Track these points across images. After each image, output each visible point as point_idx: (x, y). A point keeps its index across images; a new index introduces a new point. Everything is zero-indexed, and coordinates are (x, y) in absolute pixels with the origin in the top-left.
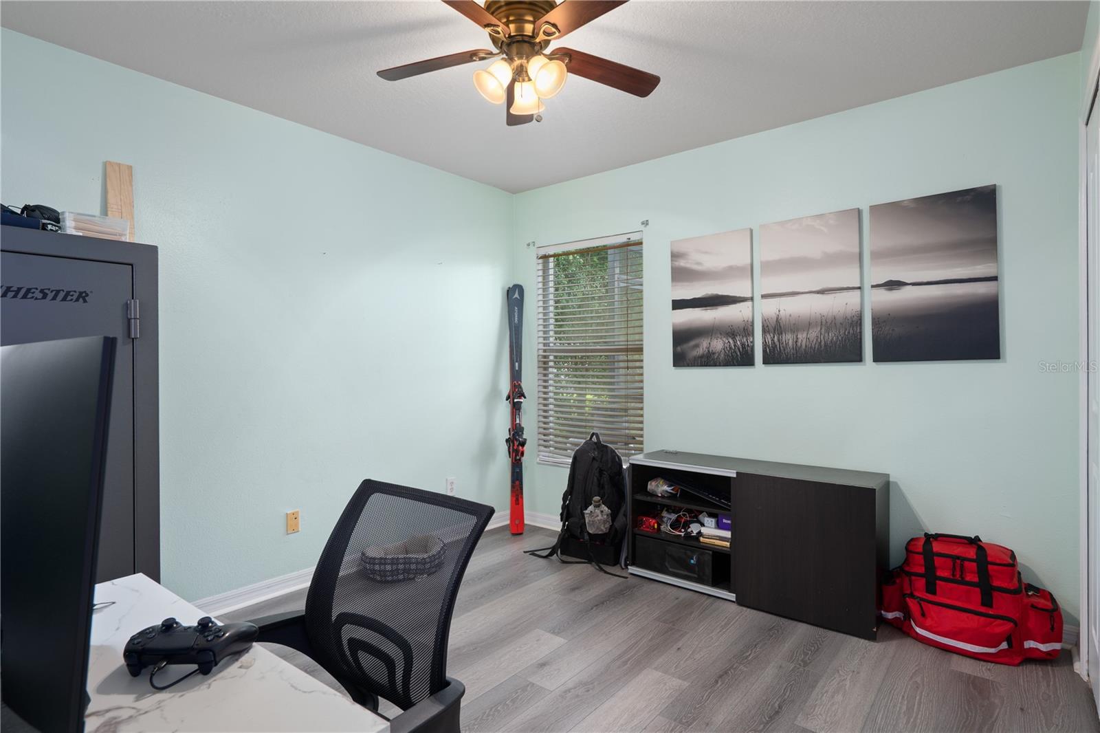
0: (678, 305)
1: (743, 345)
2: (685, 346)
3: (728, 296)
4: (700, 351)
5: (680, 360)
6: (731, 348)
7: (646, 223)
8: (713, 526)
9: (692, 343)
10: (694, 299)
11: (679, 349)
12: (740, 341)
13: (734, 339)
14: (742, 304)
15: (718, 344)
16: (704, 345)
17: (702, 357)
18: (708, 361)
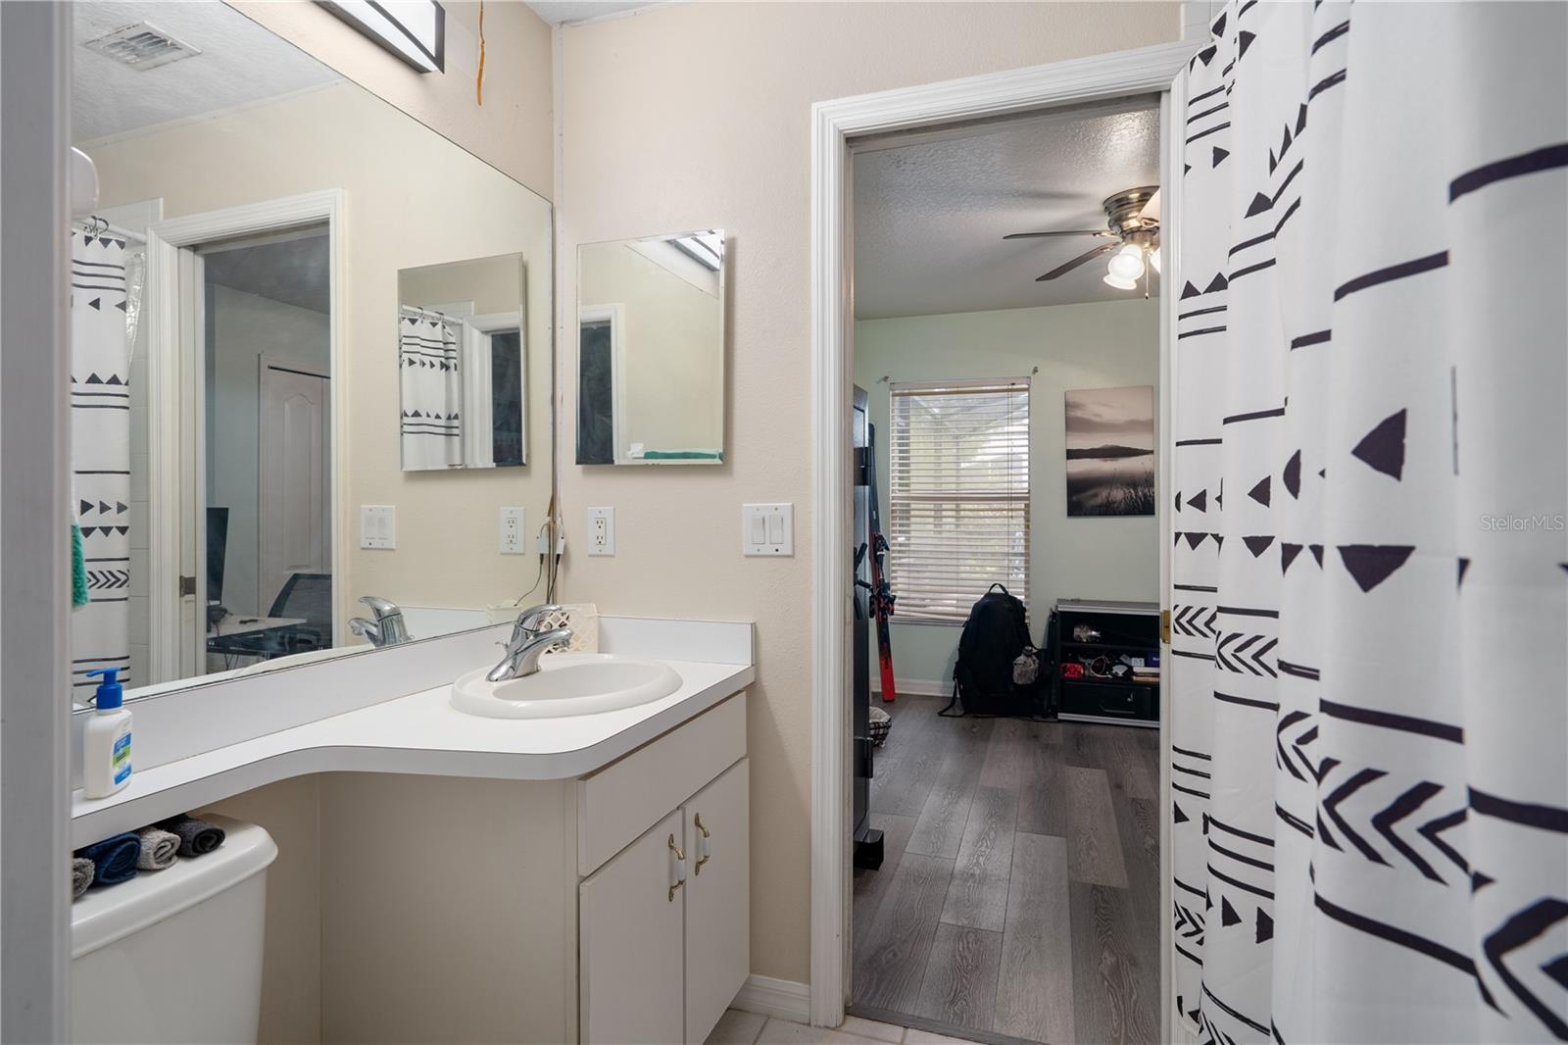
0: (1072, 454)
1: (1145, 495)
2: (1082, 496)
3: (1129, 449)
4: (1099, 500)
5: (1075, 509)
6: (1132, 498)
7: (1035, 371)
8: (1143, 664)
9: (1090, 492)
10: (1093, 449)
11: (1074, 498)
12: (1142, 492)
13: (1135, 489)
14: (1145, 456)
15: (1118, 494)
16: (1103, 494)
17: (1100, 506)
18: (1108, 510)
